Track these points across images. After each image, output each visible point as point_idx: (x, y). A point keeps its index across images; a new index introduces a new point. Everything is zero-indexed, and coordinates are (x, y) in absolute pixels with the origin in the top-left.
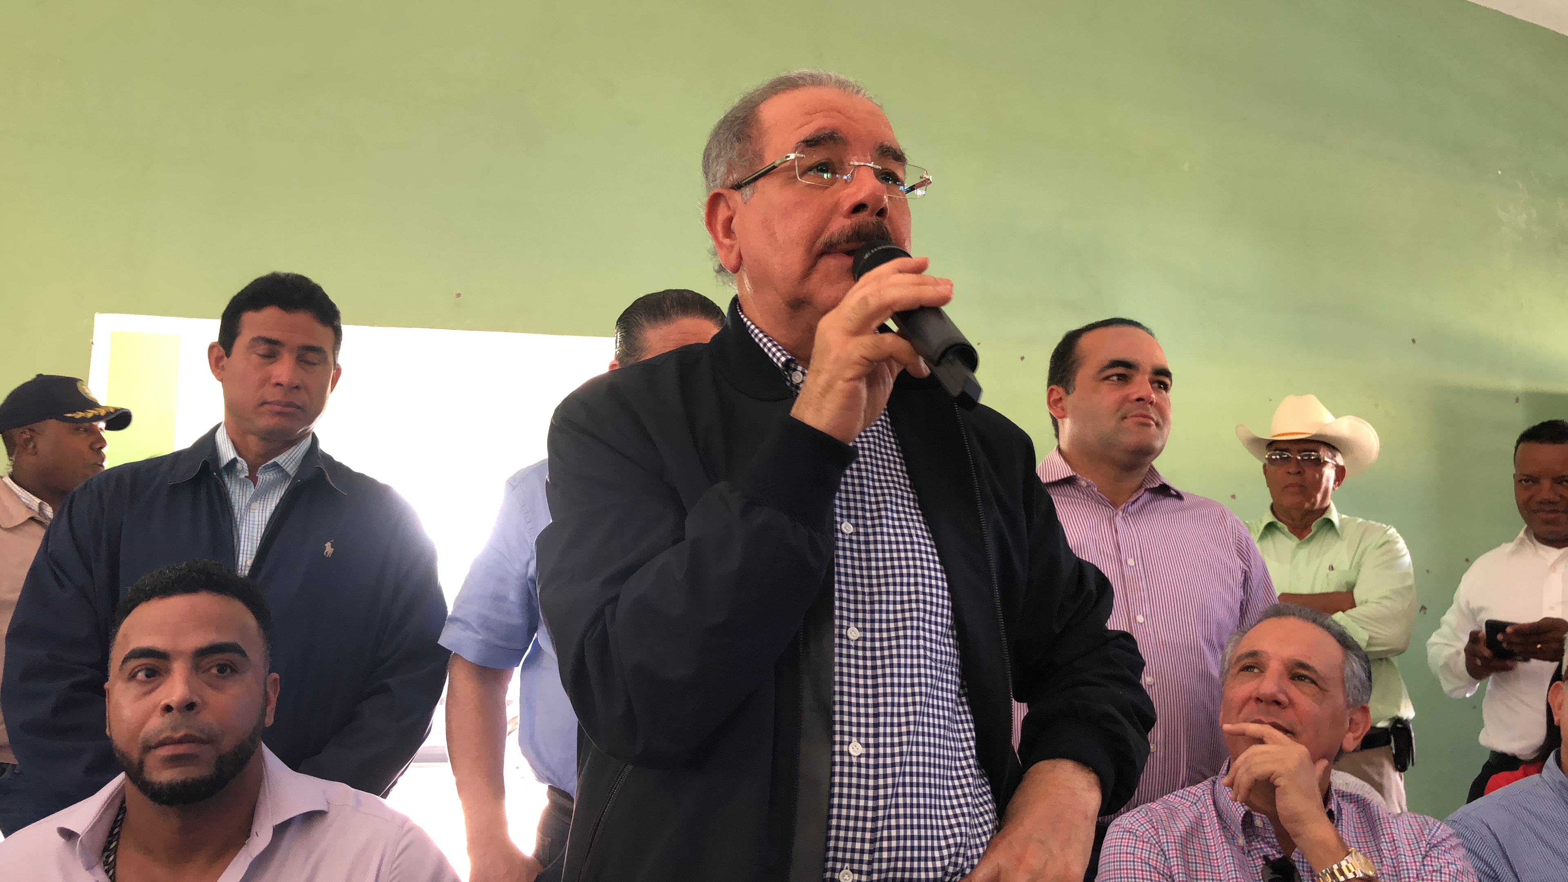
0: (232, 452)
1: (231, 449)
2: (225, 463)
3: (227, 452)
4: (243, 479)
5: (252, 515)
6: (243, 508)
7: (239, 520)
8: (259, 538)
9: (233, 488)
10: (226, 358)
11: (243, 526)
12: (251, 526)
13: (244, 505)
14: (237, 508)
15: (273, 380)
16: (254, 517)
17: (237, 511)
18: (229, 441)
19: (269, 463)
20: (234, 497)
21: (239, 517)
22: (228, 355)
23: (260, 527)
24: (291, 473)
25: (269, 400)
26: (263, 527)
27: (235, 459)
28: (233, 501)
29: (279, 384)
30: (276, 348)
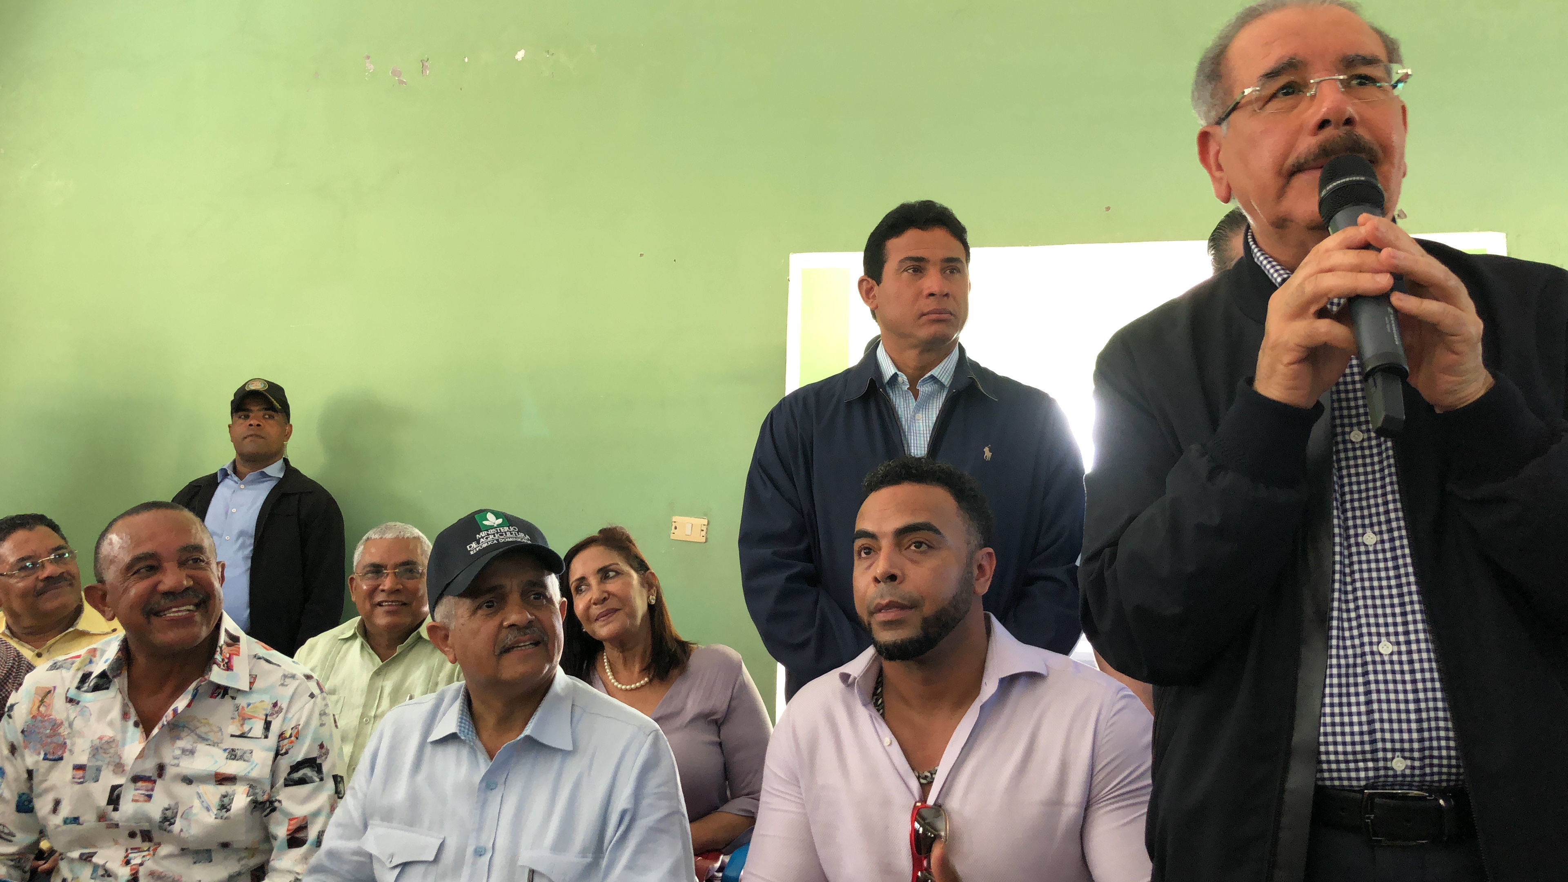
0: (892, 368)
1: (891, 366)
2: (888, 378)
3: (888, 369)
4: (906, 391)
5: (917, 424)
6: (909, 419)
7: (906, 430)
8: (926, 446)
9: (898, 400)
10: (876, 288)
11: (911, 435)
12: (918, 435)
13: (909, 416)
14: (903, 420)
15: (926, 292)
16: (919, 427)
17: (904, 423)
18: (889, 359)
19: (926, 376)
20: (899, 409)
21: (906, 427)
22: (879, 282)
23: (925, 435)
24: (946, 383)
25: (926, 311)
26: (928, 435)
27: (896, 373)
28: (900, 413)
29: (932, 295)
30: (922, 264)
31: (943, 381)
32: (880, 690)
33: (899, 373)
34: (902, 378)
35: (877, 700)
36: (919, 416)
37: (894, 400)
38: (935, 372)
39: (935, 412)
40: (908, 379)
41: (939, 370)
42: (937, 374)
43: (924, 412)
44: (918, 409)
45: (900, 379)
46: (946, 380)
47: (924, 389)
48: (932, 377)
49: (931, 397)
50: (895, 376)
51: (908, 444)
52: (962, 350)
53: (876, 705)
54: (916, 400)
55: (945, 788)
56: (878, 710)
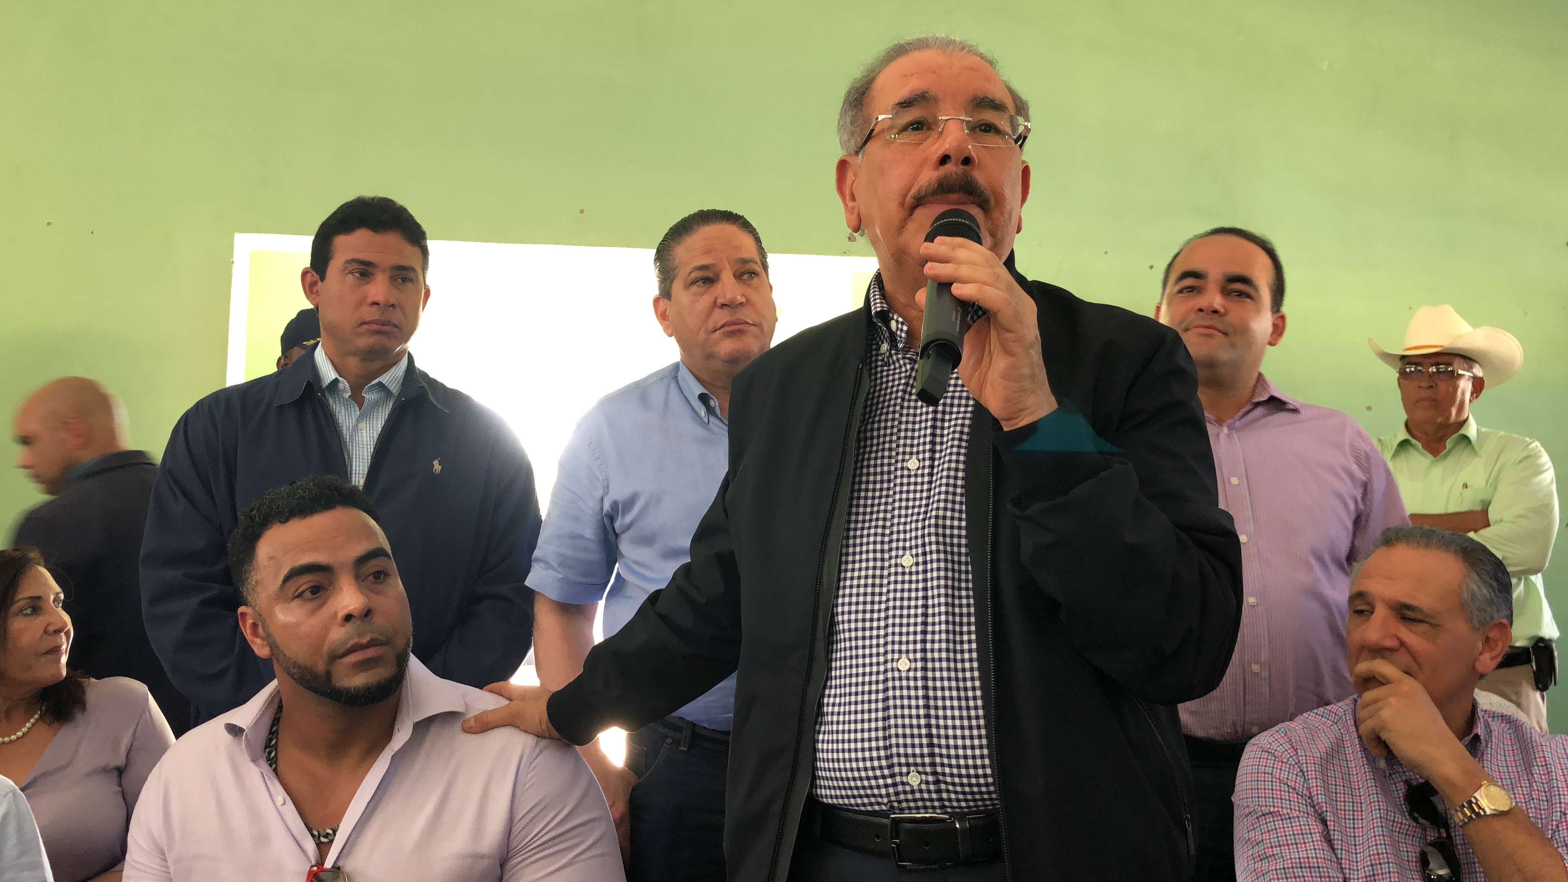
0: (333, 374)
2: (327, 384)
3: (328, 375)
4: (346, 399)
5: (360, 434)
6: (351, 428)
7: (348, 440)
8: (370, 458)
9: (338, 408)
10: (320, 283)
11: (352, 446)
12: (360, 446)
13: (351, 425)
14: (344, 428)
15: (370, 300)
16: (362, 437)
17: (344, 432)
18: (329, 362)
19: (374, 382)
20: (340, 417)
21: (348, 437)
22: (322, 279)
23: (369, 447)
24: (395, 392)
25: (367, 320)
26: (372, 446)
27: (336, 379)
28: (340, 421)
29: (375, 303)
30: (370, 269)
31: (391, 389)
32: (274, 741)
33: (340, 379)
34: (344, 384)
35: (270, 753)
36: (362, 425)
37: (334, 407)
38: (385, 379)
39: (380, 422)
40: (350, 386)
41: (388, 378)
42: (385, 381)
43: (368, 422)
44: (359, 419)
45: (341, 386)
46: (395, 388)
47: (369, 396)
48: (380, 383)
49: (376, 405)
50: (335, 382)
51: (349, 455)
52: (411, 359)
53: (269, 759)
54: (360, 410)
55: (347, 847)
56: (271, 765)
